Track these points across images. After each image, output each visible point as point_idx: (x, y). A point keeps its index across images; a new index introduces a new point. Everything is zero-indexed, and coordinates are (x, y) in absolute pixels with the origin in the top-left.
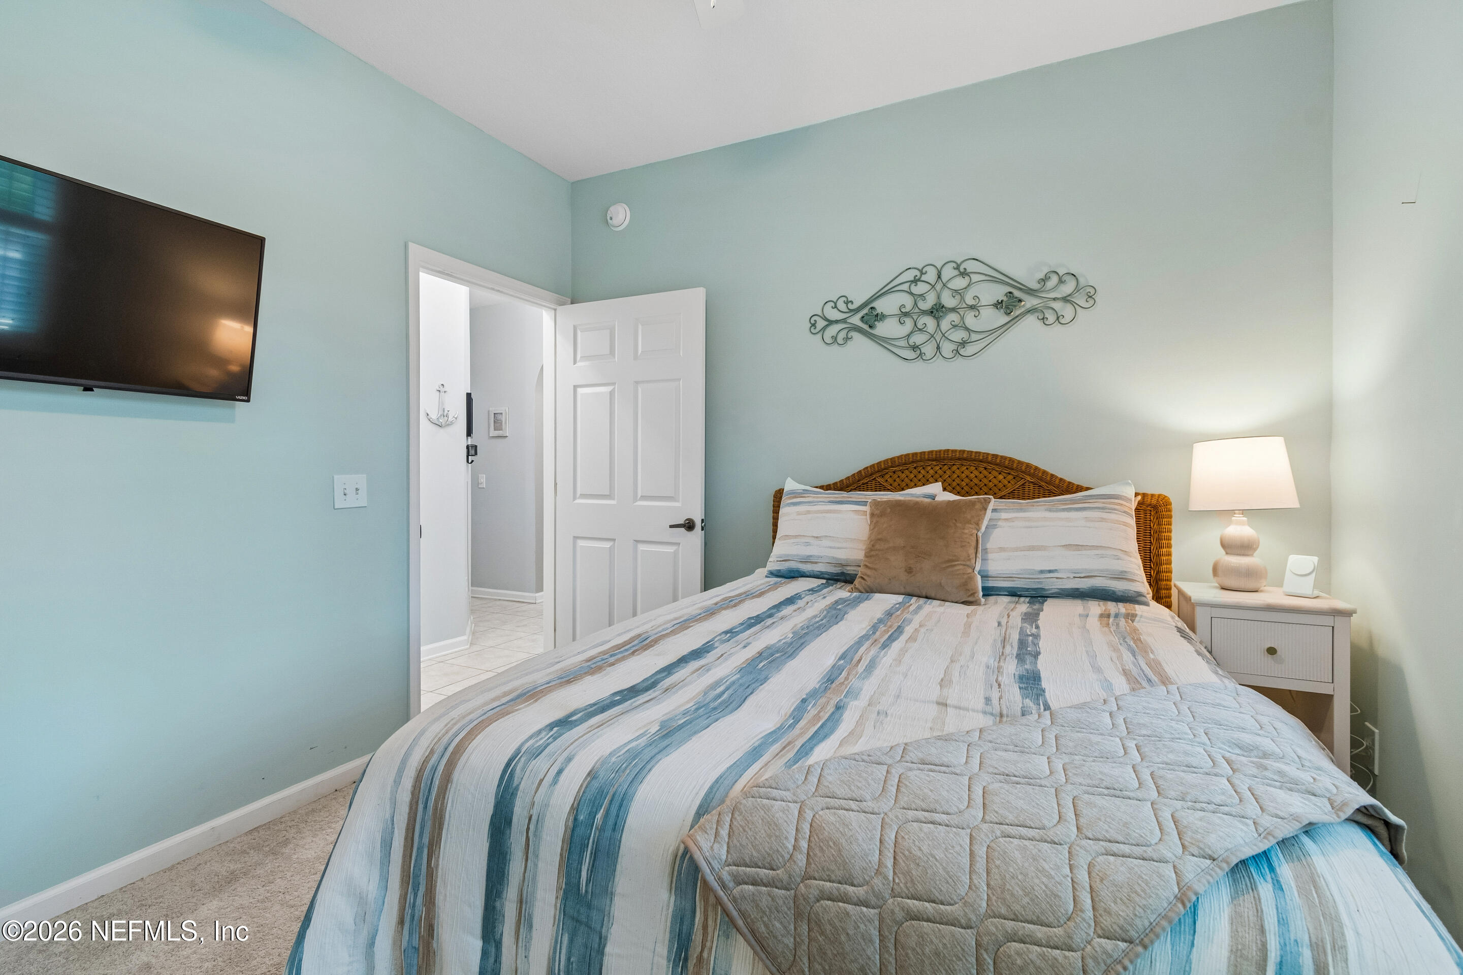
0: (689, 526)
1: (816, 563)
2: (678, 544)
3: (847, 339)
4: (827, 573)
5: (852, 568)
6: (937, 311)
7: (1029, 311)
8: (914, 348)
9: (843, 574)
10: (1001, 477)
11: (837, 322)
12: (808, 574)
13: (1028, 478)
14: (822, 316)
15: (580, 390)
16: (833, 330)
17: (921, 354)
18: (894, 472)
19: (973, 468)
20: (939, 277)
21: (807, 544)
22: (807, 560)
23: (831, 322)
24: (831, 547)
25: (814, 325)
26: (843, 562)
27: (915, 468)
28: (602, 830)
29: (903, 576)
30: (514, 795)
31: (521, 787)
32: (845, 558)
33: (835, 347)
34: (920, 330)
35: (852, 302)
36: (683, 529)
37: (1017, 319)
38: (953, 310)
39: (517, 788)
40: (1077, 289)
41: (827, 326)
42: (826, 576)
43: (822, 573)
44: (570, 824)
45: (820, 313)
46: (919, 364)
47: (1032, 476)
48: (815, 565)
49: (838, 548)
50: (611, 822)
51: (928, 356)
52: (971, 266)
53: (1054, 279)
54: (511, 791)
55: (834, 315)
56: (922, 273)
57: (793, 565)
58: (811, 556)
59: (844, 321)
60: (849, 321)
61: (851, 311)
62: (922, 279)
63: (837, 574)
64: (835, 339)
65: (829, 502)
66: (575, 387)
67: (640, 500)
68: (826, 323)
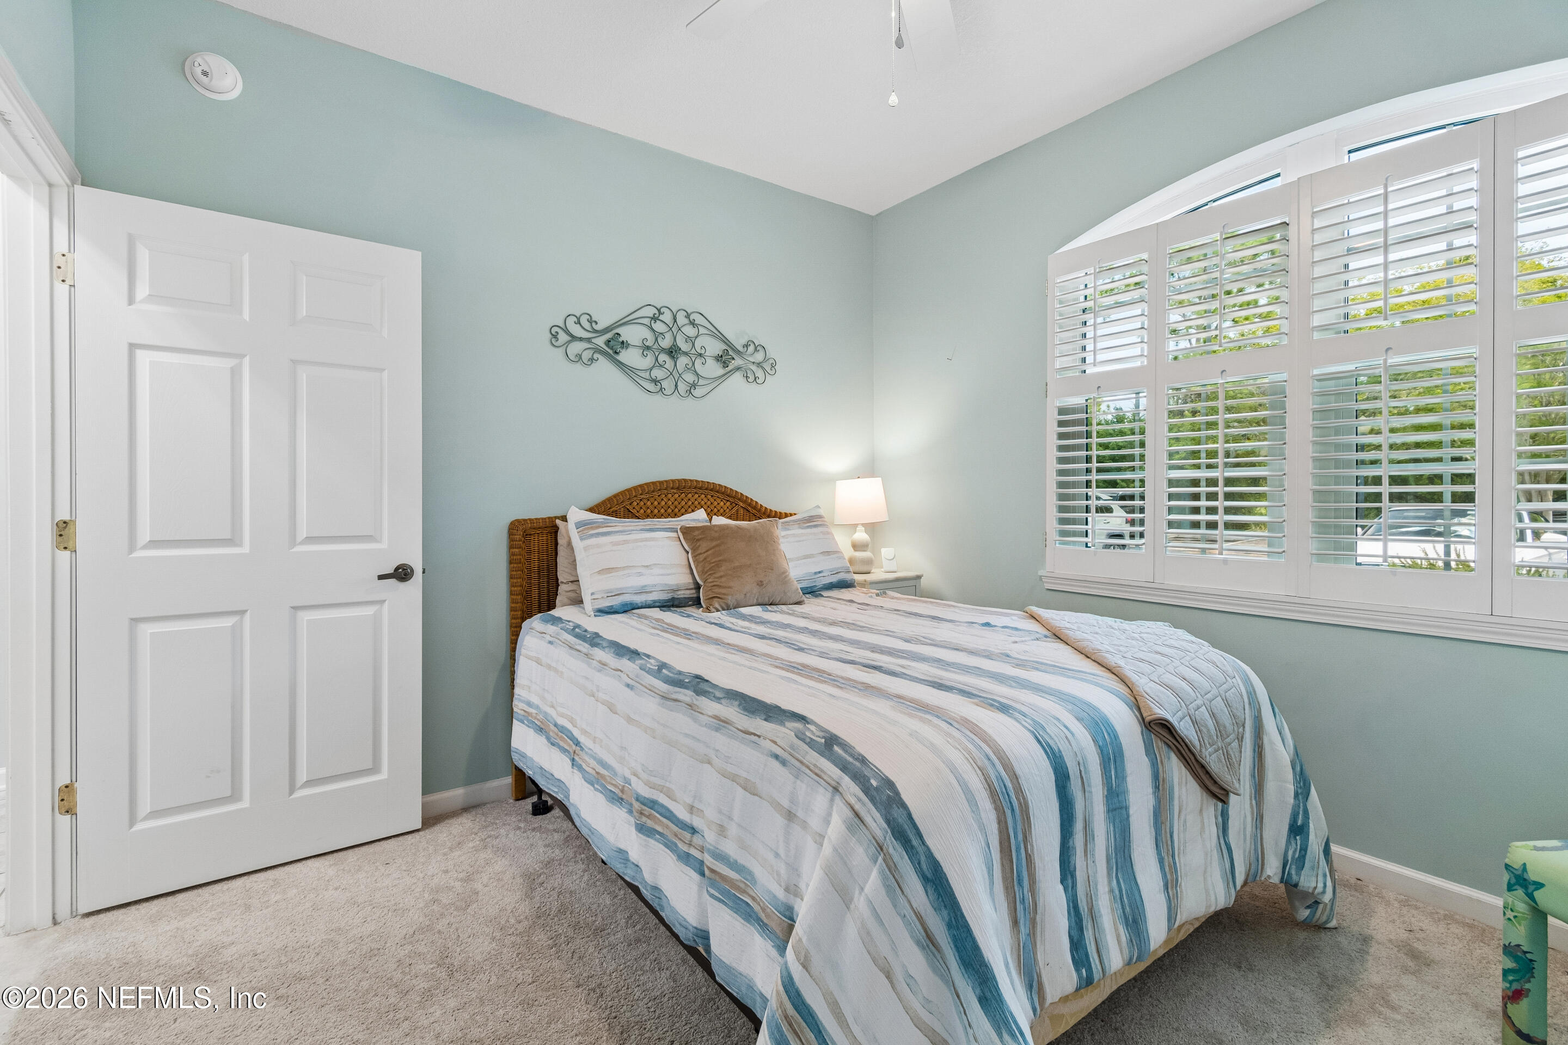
0: (402, 574)
1: (651, 592)
2: (382, 602)
3: (592, 360)
4: (659, 601)
5: (682, 592)
6: (673, 352)
7: (738, 369)
8: (655, 381)
9: (673, 599)
10: (722, 504)
11: (581, 339)
12: (640, 605)
13: (741, 504)
14: (564, 328)
15: (139, 353)
16: (576, 348)
17: (661, 389)
18: (641, 500)
19: (703, 496)
20: (675, 321)
21: (640, 574)
22: (642, 591)
23: (574, 338)
24: (662, 575)
25: (555, 336)
26: (674, 588)
27: (659, 496)
28: (1112, 743)
29: (756, 590)
30: (1061, 757)
31: (1061, 749)
32: (676, 583)
33: (578, 366)
34: (661, 366)
35: (596, 323)
36: (392, 581)
37: (732, 372)
38: (686, 354)
39: (1060, 751)
40: (766, 359)
41: (569, 342)
42: (657, 604)
43: (655, 602)
44: (1100, 751)
45: (562, 325)
46: (659, 397)
47: (745, 502)
48: (650, 594)
49: (669, 575)
50: (1113, 737)
51: (667, 392)
52: (699, 320)
53: (751, 348)
54: (1058, 755)
55: (577, 331)
56: (660, 313)
57: (627, 598)
58: (646, 586)
59: (589, 340)
60: (593, 340)
61: (595, 331)
62: (660, 318)
63: (668, 601)
64: (579, 356)
65: (641, 530)
66: (133, 347)
67: (302, 543)
68: (569, 338)
